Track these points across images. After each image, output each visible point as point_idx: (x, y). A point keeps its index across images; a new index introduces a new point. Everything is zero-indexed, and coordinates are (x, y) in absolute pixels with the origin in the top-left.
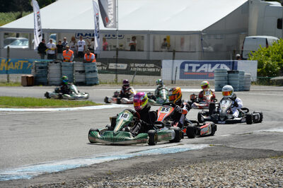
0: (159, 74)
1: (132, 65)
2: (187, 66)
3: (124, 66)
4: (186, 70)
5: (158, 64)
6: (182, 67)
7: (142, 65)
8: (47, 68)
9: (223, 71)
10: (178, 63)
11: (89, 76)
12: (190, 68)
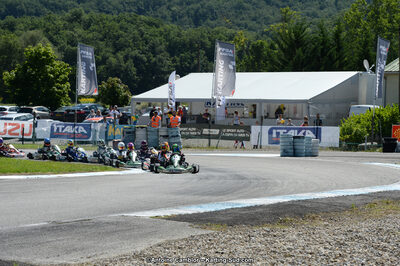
0: (248, 139)
1: (224, 131)
2: (274, 131)
3: (216, 132)
4: (274, 135)
5: (248, 129)
6: (270, 132)
7: (233, 131)
8: (134, 132)
9: (288, 137)
10: (266, 129)
11: (172, 140)
12: (278, 134)
